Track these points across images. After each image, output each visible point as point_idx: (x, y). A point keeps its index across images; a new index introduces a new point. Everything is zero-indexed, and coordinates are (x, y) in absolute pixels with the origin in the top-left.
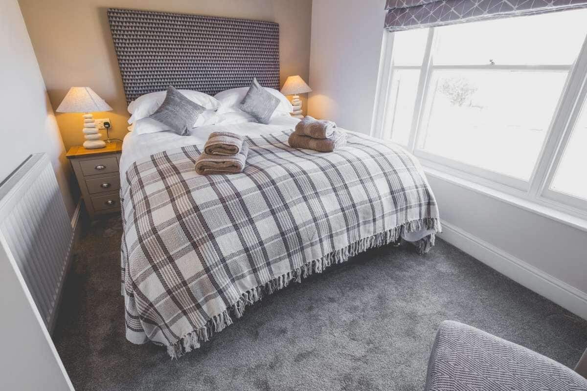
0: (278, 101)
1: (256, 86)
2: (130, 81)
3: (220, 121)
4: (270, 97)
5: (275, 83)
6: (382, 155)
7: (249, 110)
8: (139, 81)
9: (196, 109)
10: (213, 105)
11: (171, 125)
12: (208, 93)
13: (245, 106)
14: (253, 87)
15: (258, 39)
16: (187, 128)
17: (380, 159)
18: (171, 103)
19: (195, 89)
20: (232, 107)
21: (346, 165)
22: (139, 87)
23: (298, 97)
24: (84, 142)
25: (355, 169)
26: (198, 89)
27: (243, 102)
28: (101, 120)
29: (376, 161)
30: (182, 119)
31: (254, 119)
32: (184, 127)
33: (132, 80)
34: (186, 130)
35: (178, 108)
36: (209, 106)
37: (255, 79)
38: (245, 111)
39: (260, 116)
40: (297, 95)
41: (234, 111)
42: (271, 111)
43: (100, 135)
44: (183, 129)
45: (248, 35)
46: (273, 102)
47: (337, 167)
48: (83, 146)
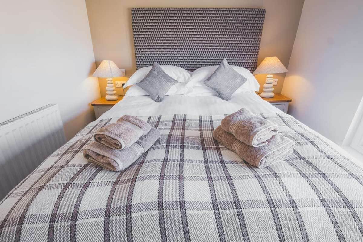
0: (244, 80)
1: (224, 66)
2: (139, 58)
3: (188, 93)
4: (236, 75)
5: (252, 63)
6: (348, 205)
7: (212, 86)
8: (144, 58)
9: (168, 82)
10: (185, 79)
11: (148, 92)
12: (186, 68)
13: (209, 83)
14: (221, 66)
15: (242, 25)
16: (158, 95)
17: (341, 212)
18: (151, 75)
19: (176, 65)
20: (200, 82)
21: (262, 210)
22: (144, 62)
23: (272, 76)
24: (106, 96)
25: (277, 223)
26: (178, 65)
27: (209, 79)
28: (121, 82)
29: (331, 215)
30: (156, 88)
31: (216, 93)
32: (157, 94)
33: (140, 57)
34: (158, 97)
35: (154, 79)
36: (181, 80)
37: (225, 59)
38: (209, 87)
39: (221, 93)
40: (272, 74)
41: (201, 86)
42: (235, 89)
43: (115, 92)
44: (156, 96)
45: (233, 22)
46: (239, 80)
47: (244, 211)
48: (105, 98)
